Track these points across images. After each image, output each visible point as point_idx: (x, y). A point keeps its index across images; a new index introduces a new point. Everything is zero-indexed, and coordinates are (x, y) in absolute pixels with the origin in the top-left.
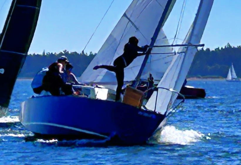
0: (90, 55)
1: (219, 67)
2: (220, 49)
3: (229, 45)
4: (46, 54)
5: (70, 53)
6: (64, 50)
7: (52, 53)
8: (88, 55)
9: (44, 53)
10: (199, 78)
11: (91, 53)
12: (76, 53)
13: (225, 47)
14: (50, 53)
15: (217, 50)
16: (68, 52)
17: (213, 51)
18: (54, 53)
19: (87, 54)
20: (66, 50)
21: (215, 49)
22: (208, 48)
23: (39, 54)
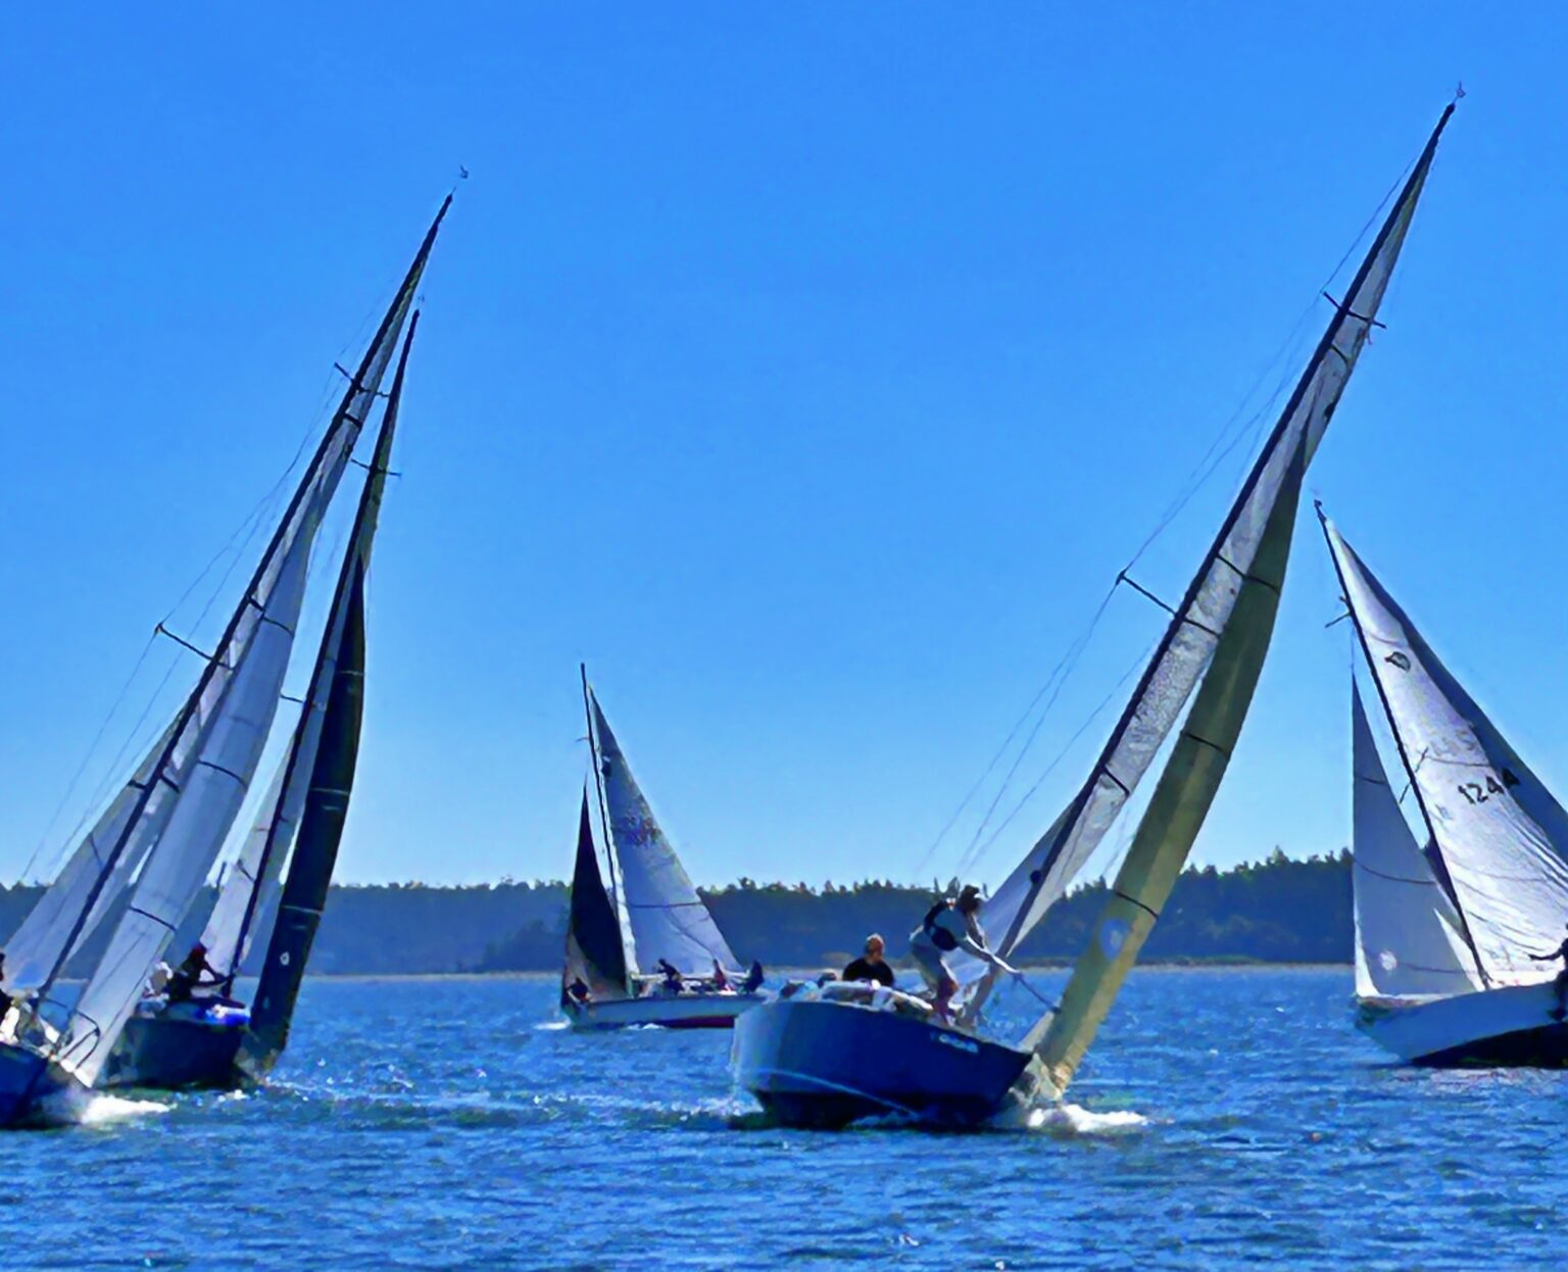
0: (823, 894)
2: (1251, 866)
3: (1281, 853)
8: (818, 892)
10: (1186, 963)
11: (828, 884)
13: (1268, 862)
15: (1241, 871)
16: (753, 883)
17: (1226, 875)
19: (813, 889)
21: (1236, 870)
22: (1211, 864)
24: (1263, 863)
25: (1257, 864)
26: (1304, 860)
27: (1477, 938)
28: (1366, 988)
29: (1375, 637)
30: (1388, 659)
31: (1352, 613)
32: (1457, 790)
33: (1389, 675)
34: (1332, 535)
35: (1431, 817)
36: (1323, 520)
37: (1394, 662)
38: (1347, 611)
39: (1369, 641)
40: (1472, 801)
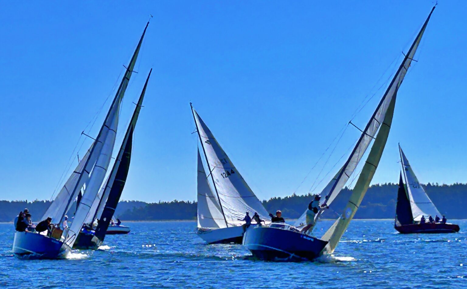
1: (288, 210)
2: (288, 197)
3: (295, 194)
4: (161, 203)
5: (178, 202)
6: (174, 200)
7: (165, 202)
9: (160, 202)
12: (183, 201)
13: (292, 196)
14: (164, 202)
17: (283, 199)
18: (167, 202)
20: (176, 200)
21: (285, 198)
23: (156, 203)
24: (291, 197)
25: (290, 197)
26: (300, 196)
27: (225, 213)
28: (199, 226)
29: (202, 136)
30: (206, 142)
31: (198, 131)
32: (221, 174)
33: (206, 145)
34: (194, 111)
35: (215, 183)
36: (192, 108)
37: (207, 143)
38: (197, 130)
39: (201, 137)
40: (224, 178)
